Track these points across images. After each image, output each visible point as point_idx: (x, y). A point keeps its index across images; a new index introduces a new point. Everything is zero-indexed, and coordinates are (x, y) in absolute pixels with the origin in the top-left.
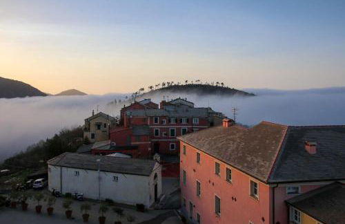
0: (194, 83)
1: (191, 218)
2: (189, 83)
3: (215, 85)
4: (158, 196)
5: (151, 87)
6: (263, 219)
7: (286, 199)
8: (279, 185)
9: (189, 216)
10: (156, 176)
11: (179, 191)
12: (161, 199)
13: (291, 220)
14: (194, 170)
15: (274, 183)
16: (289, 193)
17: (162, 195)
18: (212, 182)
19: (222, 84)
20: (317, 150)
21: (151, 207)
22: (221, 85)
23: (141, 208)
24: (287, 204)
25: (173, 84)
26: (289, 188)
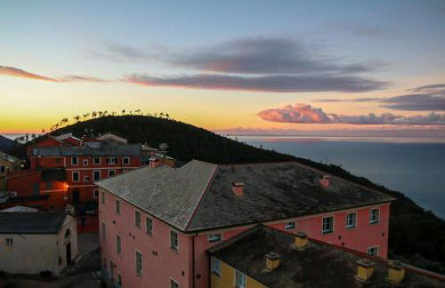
0: (134, 113)
1: (112, 280)
2: (127, 113)
3: (158, 116)
4: (73, 257)
5: (78, 118)
6: (183, 274)
7: (208, 248)
8: (199, 234)
9: (110, 277)
10: (68, 233)
11: (98, 251)
12: (77, 261)
13: (212, 270)
14: (114, 222)
15: (194, 231)
16: (210, 241)
17: (78, 256)
18: (132, 234)
19: (167, 115)
20: (244, 191)
21: (62, 273)
22: (165, 117)
23: (46, 276)
24: (208, 253)
25: (107, 115)
26: (210, 236)
